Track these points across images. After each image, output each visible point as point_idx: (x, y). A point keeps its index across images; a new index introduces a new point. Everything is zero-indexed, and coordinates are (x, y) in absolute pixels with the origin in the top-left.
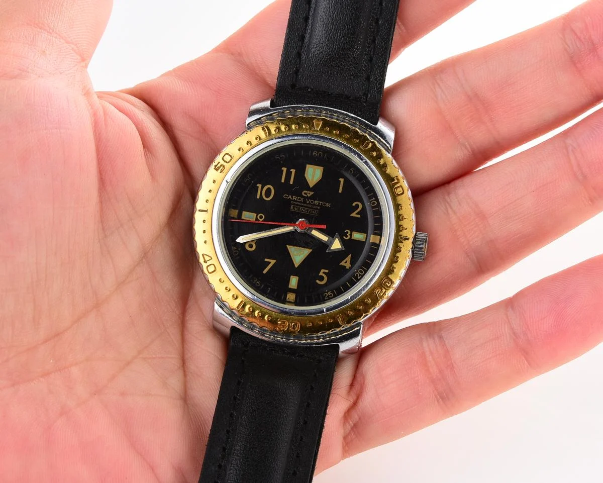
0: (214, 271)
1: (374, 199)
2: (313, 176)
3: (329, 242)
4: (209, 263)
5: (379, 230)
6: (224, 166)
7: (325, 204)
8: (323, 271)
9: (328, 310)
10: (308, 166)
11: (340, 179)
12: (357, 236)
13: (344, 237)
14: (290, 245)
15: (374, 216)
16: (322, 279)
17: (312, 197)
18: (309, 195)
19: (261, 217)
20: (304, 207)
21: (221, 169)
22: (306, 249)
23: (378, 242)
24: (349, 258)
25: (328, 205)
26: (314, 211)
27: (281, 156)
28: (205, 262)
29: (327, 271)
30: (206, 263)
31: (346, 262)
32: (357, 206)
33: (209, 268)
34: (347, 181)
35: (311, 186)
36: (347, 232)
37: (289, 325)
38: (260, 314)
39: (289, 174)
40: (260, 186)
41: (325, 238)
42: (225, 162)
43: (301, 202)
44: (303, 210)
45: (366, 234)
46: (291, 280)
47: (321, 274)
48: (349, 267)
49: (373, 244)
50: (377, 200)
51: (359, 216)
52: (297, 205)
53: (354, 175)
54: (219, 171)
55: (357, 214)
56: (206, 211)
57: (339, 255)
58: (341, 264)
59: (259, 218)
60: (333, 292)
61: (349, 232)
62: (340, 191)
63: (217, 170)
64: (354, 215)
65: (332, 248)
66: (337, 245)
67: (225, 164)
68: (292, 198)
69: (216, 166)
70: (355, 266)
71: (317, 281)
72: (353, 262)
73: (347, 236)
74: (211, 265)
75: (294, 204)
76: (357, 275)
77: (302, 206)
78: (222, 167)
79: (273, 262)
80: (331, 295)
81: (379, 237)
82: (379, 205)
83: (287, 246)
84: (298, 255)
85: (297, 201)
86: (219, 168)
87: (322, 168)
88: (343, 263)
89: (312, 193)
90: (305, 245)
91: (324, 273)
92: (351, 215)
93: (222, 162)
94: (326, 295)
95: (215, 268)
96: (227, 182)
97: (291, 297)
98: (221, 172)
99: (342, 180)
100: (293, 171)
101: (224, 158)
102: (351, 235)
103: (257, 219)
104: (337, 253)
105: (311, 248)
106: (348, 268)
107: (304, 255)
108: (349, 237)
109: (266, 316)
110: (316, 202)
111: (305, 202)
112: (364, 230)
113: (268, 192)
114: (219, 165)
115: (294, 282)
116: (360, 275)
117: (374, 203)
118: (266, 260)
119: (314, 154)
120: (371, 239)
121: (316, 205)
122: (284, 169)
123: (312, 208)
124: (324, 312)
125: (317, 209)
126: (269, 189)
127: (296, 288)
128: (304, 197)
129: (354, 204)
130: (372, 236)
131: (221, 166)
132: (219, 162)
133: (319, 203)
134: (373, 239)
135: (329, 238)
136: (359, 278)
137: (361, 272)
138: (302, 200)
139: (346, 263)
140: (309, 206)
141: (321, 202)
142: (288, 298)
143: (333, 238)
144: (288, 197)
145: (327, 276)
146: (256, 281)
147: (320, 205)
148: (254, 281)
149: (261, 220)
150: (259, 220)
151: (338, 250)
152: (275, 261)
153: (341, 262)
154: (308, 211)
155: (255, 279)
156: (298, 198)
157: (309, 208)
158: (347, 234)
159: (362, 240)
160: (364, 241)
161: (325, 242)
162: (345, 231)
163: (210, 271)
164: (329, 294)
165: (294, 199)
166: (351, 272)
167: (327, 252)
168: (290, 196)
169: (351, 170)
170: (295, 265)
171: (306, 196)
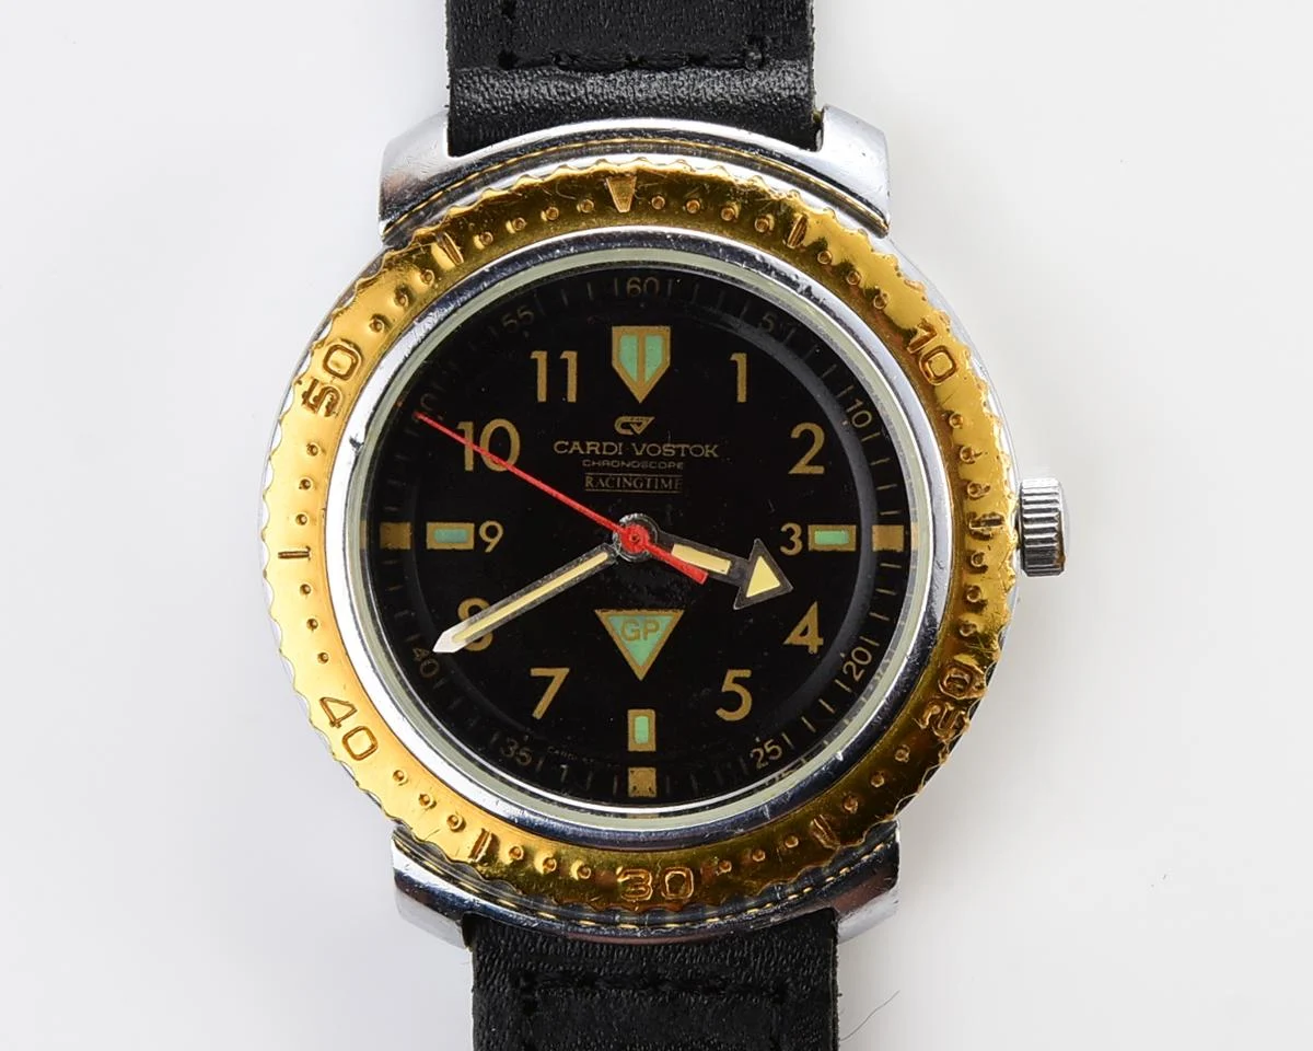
0: (373, 748)
1: (859, 403)
2: (642, 361)
3: (736, 576)
4: (348, 725)
5: (895, 505)
6: (335, 393)
7: (698, 451)
8: (731, 674)
10: (616, 330)
11: (734, 357)
12: (828, 538)
13: (784, 550)
14: (608, 607)
15: (869, 461)
16: (733, 702)
17: (648, 435)
18: (639, 430)
19: (492, 532)
20: (631, 470)
21: (325, 403)
22: (662, 613)
23: (899, 547)
24: (811, 618)
25: (708, 451)
26: (667, 480)
27: (521, 315)
28: (335, 723)
29: (746, 673)
30: (340, 726)
31: (804, 633)
32: (808, 438)
33: (350, 741)
34: (758, 360)
35: (640, 395)
36: (791, 532)
37: (655, 881)
38: (553, 863)
39: (557, 370)
40: (467, 427)
41: (720, 566)
42: (336, 375)
43: (616, 457)
44: (629, 483)
45: (854, 527)
46: (630, 723)
48: (820, 647)
49: (886, 555)
50: (869, 405)
51: (819, 470)
52: (606, 469)
53: (778, 335)
54: (322, 410)
55: (811, 463)
56: (305, 555)
57: (778, 610)
58: (787, 642)
59: (486, 538)
60: (780, 742)
61: (797, 528)
62: (742, 397)
63: (314, 408)
64: (801, 468)
65: (749, 595)
66: (763, 580)
67: (337, 383)
68: (585, 450)
69: (306, 395)
70: (839, 638)
71: (721, 713)
72: (827, 629)
73: (791, 546)
74: (357, 730)
75: (595, 469)
76: (849, 668)
77: (624, 470)
78: (328, 396)
79: (559, 675)
80: (774, 752)
81: (899, 529)
82: (878, 423)
83: (598, 612)
84: (641, 636)
85: (602, 457)
86: (318, 400)
87: (666, 331)
88: (794, 638)
89: (646, 421)
90: (659, 601)
91: (737, 681)
92: (792, 472)
93: (326, 378)
94: (757, 754)
95: (373, 737)
96: (353, 442)
98: (328, 414)
99: (740, 359)
100: (571, 357)
101: (330, 363)
102: (804, 538)
103: (480, 543)
104: (769, 603)
105: (679, 607)
106: (815, 651)
107: (660, 632)
108: (798, 547)
109: (574, 867)
110: (668, 449)
111: (628, 455)
112: (843, 513)
113: (500, 444)
114: (316, 392)
115: (642, 729)
116: (859, 667)
117: (863, 419)
118: (536, 672)
119: (629, 287)
120: (875, 538)
121: (671, 459)
122: (540, 357)
123: (662, 472)
125: (674, 471)
126: (500, 434)
127: (652, 747)
128: (623, 438)
129: (796, 433)
130: (875, 528)
131: (325, 390)
132: (316, 381)
133: (679, 450)
134: (882, 538)
135: (733, 563)
136: (857, 678)
137: (861, 656)
138: (618, 449)
139: (806, 634)
140: (644, 465)
141: (683, 446)
142: (635, 788)
143: (748, 558)
144: (569, 447)
145: (749, 690)
146: (518, 750)
147: (683, 455)
148: (508, 752)
149: (494, 542)
150: (488, 544)
151: (771, 596)
152: (566, 671)
153: (788, 635)
154: (645, 482)
155: (512, 744)
156: (605, 444)
157: (648, 471)
158: (792, 538)
159: (845, 549)
160: (853, 549)
161: (723, 575)
162: (784, 529)
163: (358, 752)
164: (768, 750)
165: (593, 451)
166: (828, 660)
167: (735, 608)
168: (577, 443)
169: (765, 318)
170: (636, 673)
171: (630, 433)
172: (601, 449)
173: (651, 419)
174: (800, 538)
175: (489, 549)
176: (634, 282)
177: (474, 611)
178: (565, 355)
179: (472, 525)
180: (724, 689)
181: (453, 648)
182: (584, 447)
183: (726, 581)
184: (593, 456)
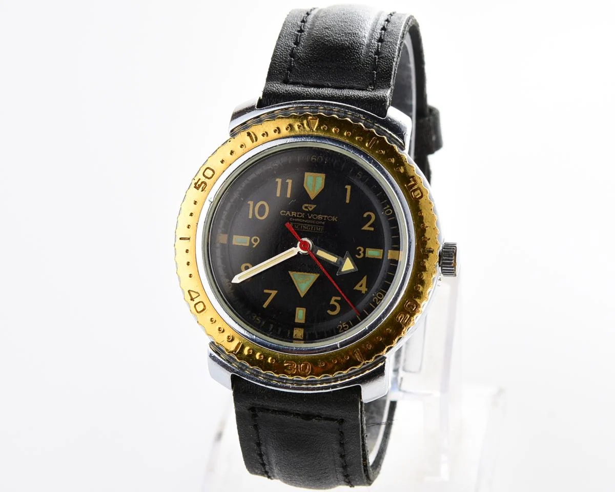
0: (204, 310)
1: (388, 206)
2: (314, 186)
3: (339, 263)
4: (196, 301)
5: (396, 244)
6: (206, 184)
7: (330, 218)
8: (334, 298)
9: (342, 345)
10: (306, 174)
11: (346, 187)
12: (373, 253)
13: (357, 256)
14: (293, 270)
15: (390, 227)
16: (333, 308)
17: (314, 211)
18: (311, 209)
19: (256, 240)
20: (306, 223)
22: (312, 274)
23: (396, 258)
24: (364, 281)
25: (334, 219)
26: (318, 228)
27: (274, 165)
28: (192, 299)
29: (339, 298)
30: (193, 300)
31: (361, 286)
32: (369, 217)
33: (197, 306)
34: (354, 188)
36: (360, 250)
37: (297, 366)
38: (262, 356)
39: (285, 186)
40: (251, 203)
41: (333, 259)
42: (207, 177)
43: (302, 218)
44: (305, 227)
45: (382, 250)
46: (297, 312)
47: (332, 302)
48: (366, 291)
49: (391, 261)
50: (391, 207)
51: (372, 229)
52: (297, 222)
53: (362, 180)
54: (201, 189)
55: (370, 226)
56: (189, 239)
57: (352, 277)
58: (355, 289)
59: (254, 243)
60: (348, 323)
61: (362, 249)
62: (348, 201)
63: (198, 188)
64: (366, 228)
65: (343, 270)
66: (348, 266)
67: (207, 180)
68: (291, 215)
69: (196, 184)
70: (372, 290)
71: (329, 311)
72: (369, 285)
73: (359, 255)
74: (199, 302)
75: (294, 222)
76: (375, 299)
77: (304, 223)
78: (203, 185)
79: (274, 293)
80: (346, 327)
81: (396, 252)
82: (394, 214)
83: (289, 272)
84: (303, 282)
85: (297, 218)
86: (200, 186)
87: (323, 175)
88: (357, 288)
89: (314, 206)
90: (311, 270)
91: (336, 301)
92: (363, 229)
93: (203, 179)
94: (340, 327)
95: (205, 306)
96: (210, 201)
97: (298, 333)
98: (202, 191)
99: (348, 187)
100: (290, 182)
101: (205, 174)
102: (364, 252)
103: (251, 243)
104: (350, 274)
105: (318, 273)
106: (364, 293)
107: (310, 281)
108: (362, 255)
109: (270, 359)
110: (320, 217)
111: (307, 218)
112: (378, 245)
113: (262, 210)
114: (199, 183)
115: (301, 315)
116: (379, 299)
117: (389, 212)
118: (266, 291)
119: (312, 159)
120: (389, 254)
121: (319, 221)
122: (279, 181)
123: (317, 225)
124: (337, 348)
125: (322, 225)
126: (262, 206)
127: (303, 321)
128: (304, 211)
129: (365, 215)
130: (389, 251)
131: (202, 183)
132: (200, 179)
133: (324, 218)
135: (338, 259)
136: (378, 303)
137: (380, 296)
138: (303, 215)
139: (361, 287)
140: (311, 222)
141: (325, 216)
142: (296, 335)
143: (343, 257)
144: (286, 213)
145: (340, 304)
146: (256, 318)
147: (325, 219)
148: (252, 318)
149: (256, 244)
150: (254, 244)
151: (350, 272)
152: (276, 292)
153: (355, 286)
154: (311, 228)
155: (254, 315)
156: (298, 213)
157: (312, 224)
158: (360, 252)
159: (378, 258)
160: (381, 258)
161: (334, 263)
162: (358, 249)
163: (199, 310)
164: (344, 326)
165: (294, 215)
166: (368, 297)
167: (337, 275)
168: (288, 212)
169: (358, 174)
170: (301, 294)
171: (307, 210)
172: (297, 215)
173: (315, 206)
174: (363, 252)
175: (254, 246)
176: (314, 157)
177: (247, 268)
178: (288, 181)
179: (249, 238)
180: (331, 303)
181: (238, 281)
182: (291, 214)
183: (335, 264)
184: (294, 217)
